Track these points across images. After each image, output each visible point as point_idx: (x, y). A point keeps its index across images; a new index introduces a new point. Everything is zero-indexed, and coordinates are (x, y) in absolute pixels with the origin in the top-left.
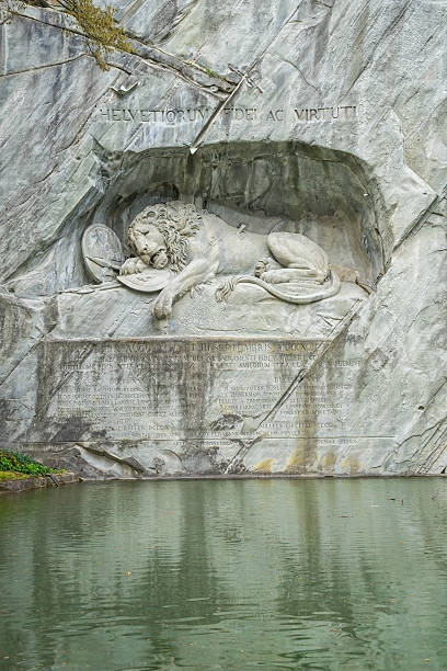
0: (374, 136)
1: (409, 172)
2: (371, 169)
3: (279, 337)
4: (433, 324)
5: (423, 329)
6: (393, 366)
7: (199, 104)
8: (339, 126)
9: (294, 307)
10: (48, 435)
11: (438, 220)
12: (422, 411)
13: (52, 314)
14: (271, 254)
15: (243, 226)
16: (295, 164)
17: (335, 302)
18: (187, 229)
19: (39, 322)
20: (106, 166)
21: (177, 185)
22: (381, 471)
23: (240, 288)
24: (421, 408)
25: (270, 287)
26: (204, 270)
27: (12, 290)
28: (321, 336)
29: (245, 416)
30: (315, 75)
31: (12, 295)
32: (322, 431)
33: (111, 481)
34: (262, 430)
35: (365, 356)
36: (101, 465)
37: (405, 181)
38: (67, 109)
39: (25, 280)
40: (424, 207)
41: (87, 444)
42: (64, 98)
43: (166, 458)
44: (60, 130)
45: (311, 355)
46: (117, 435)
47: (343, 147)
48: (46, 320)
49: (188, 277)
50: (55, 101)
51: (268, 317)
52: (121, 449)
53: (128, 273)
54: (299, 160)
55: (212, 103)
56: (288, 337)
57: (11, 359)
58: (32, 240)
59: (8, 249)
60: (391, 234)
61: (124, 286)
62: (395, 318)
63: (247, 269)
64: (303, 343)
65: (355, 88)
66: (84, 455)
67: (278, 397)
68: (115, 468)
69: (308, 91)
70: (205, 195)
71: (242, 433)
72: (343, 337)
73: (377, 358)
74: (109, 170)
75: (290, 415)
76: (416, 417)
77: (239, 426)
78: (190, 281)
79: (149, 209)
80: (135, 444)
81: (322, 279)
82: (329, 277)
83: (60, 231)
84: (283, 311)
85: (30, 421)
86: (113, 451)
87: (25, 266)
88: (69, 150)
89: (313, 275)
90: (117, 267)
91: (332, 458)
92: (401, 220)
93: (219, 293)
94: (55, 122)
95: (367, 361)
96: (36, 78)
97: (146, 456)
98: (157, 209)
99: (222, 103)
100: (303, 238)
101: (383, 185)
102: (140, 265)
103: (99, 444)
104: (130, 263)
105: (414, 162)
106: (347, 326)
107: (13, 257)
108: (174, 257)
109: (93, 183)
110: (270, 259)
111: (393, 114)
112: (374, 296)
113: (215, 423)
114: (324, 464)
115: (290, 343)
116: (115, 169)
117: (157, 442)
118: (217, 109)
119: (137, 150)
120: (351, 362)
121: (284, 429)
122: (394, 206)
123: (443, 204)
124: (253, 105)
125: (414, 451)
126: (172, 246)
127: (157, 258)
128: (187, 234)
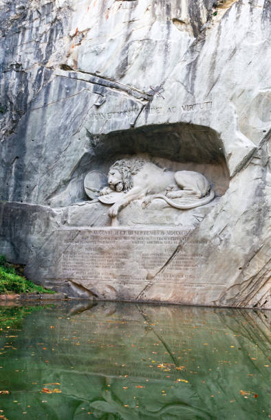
0: (220, 117)
2: (219, 135)
4: (250, 220)
5: (244, 223)
6: (225, 244)
7: (134, 107)
8: (203, 113)
9: (181, 211)
11: (257, 161)
12: (241, 271)
13: (65, 216)
17: (204, 208)
18: (134, 171)
19: (58, 219)
20: (93, 142)
22: (217, 304)
23: (155, 202)
24: (240, 268)
26: (139, 192)
27: (49, 204)
28: (193, 227)
30: (192, 88)
31: (49, 206)
33: (83, 300)
34: (157, 278)
35: (210, 239)
36: (80, 293)
37: (236, 140)
38: (75, 116)
39: (55, 199)
40: (246, 155)
42: (74, 111)
43: (109, 290)
47: (204, 124)
48: (62, 219)
49: (129, 195)
50: (71, 113)
51: (167, 217)
52: (89, 284)
53: (103, 195)
55: (140, 107)
58: (59, 180)
61: (99, 201)
62: (228, 217)
65: (212, 92)
67: (166, 260)
68: (86, 294)
69: (188, 95)
71: (147, 279)
73: (216, 240)
74: (95, 144)
75: (172, 270)
76: (237, 274)
78: (130, 198)
79: (116, 162)
81: (200, 195)
82: (207, 194)
83: (72, 174)
84: (173, 214)
87: (55, 192)
88: (75, 136)
89: (194, 194)
92: (233, 163)
93: (143, 204)
95: (210, 242)
96: (64, 103)
98: (120, 162)
99: (144, 106)
101: (225, 143)
102: (109, 190)
104: (105, 190)
105: (245, 130)
107: (50, 188)
108: (126, 186)
109: (86, 150)
110: (174, 185)
111: (231, 104)
116: (98, 143)
118: (142, 109)
119: (106, 133)
121: (169, 278)
122: (230, 154)
123: (259, 153)
124: (160, 106)
125: (236, 293)
126: (126, 181)
127: (117, 187)
128: (133, 174)
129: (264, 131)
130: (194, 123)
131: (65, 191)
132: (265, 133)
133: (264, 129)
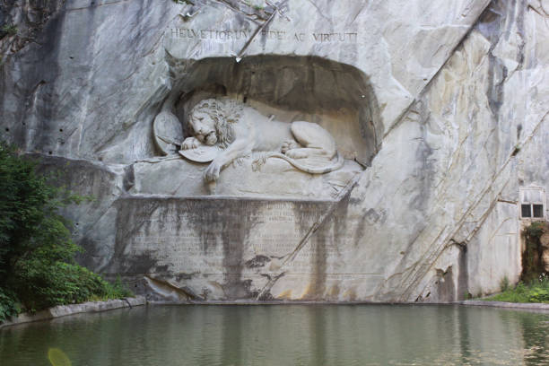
0: (369, 55)
1: (394, 81)
2: (369, 78)
3: (299, 198)
4: (412, 191)
5: (404, 194)
6: (383, 222)
7: (243, 27)
8: (345, 47)
9: (310, 176)
10: (123, 268)
11: (415, 116)
12: (403, 256)
13: (130, 178)
14: (294, 137)
15: (273, 116)
16: (312, 73)
17: (340, 174)
18: (232, 117)
19: (119, 183)
20: (173, 69)
21: (225, 85)
22: (373, 300)
24: (402, 253)
25: (292, 161)
26: (243, 148)
27: (101, 159)
28: (330, 199)
29: (272, 257)
30: (328, 10)
31: (100, 163)
32: (330, 270)
33: (171, 305)
34: (285, 268)
35: (362, 214)
36: (164, 293)
37: (392, 87)
38: (147, 29)
39: (110, 151)
40: (406, 107)
41: (153, 275)
42: (144, 21)
43: (211, 288)
44: (141, 43)
45: (322, 213)
46: (177, 270)
47: (347, 61)
48: (125, 182)
49: (233, 151)
50: (138, 22)
51: (291, 184)
52: (178, 280)
53: (187, 148)
54: (316, 70)
55: (253, 27)
56: (305, 199)
57: (98, 211)
58: (116, 123)
59: (98, 129)
60: (381, 125)
61: (183, 158)
62: (384, 186)
63: (275, 148)
64: (317, 204)
65: (357, 20)
66: (151, 284)
67: (297, 243)
68: (174, 295)
69: (323, 20)
70: (245, 93)
71: (271, 270)
72: (346, 200)
73: (372, 215)
74: (176, 73)
75: (305, 257)
76: (399, 260)
77: (268, 265)
78: (233, 155)
79: (204, 102)
80: (189, 277)
81: (331, 156)
82: (336, 155)
83: (138, 115)
84: (302, 179)
85: (110, 257)
86: (172, 281)
87: (110, 141)
88: (146, 58)
89: (324, 153)
90: (179, 144)
91: (336, 289)
92: (389, 116)
93: (255, 165)
94: (138, 37)
95: (364, 218)
96: (125, 7)
97: (197, 285)
98: (210, 102)
99: (260, 27)
100: (318, 126)
101: (376, 90)
102: (196, 142)
103: (162, 276)
104: (189, 141)
105: (398, 74)
106: (349, 192)
107: (102, 134)
108: (222, 137)
109: (164, 81)
110: (293, 141)
111: (383, 39)
112: (369, 170)
113: (250, 262)
114: (330, 293)
115: (306, 203)
116: (180, 72)
117: (206, 276)
118: (257, 31)
119: (197, 58)
120: (352, 218)
121: (301, 267)
122: (384, 105)
123: (418, 105)
124: (283, 29)
125: (396, 285)
126: (220, 129)
127: (209, 138)
128: (232, 121)
129: (425, 80)
130: (332, 58)
131: (126, 140)
132: (427, 82)
133: (425, 76)
